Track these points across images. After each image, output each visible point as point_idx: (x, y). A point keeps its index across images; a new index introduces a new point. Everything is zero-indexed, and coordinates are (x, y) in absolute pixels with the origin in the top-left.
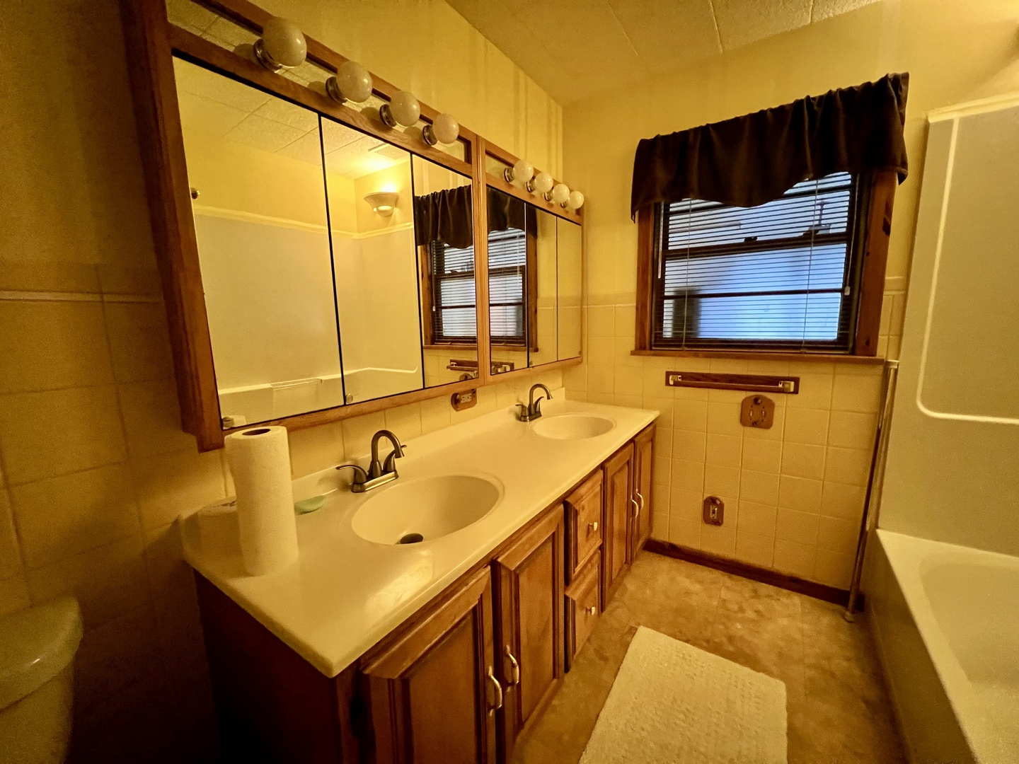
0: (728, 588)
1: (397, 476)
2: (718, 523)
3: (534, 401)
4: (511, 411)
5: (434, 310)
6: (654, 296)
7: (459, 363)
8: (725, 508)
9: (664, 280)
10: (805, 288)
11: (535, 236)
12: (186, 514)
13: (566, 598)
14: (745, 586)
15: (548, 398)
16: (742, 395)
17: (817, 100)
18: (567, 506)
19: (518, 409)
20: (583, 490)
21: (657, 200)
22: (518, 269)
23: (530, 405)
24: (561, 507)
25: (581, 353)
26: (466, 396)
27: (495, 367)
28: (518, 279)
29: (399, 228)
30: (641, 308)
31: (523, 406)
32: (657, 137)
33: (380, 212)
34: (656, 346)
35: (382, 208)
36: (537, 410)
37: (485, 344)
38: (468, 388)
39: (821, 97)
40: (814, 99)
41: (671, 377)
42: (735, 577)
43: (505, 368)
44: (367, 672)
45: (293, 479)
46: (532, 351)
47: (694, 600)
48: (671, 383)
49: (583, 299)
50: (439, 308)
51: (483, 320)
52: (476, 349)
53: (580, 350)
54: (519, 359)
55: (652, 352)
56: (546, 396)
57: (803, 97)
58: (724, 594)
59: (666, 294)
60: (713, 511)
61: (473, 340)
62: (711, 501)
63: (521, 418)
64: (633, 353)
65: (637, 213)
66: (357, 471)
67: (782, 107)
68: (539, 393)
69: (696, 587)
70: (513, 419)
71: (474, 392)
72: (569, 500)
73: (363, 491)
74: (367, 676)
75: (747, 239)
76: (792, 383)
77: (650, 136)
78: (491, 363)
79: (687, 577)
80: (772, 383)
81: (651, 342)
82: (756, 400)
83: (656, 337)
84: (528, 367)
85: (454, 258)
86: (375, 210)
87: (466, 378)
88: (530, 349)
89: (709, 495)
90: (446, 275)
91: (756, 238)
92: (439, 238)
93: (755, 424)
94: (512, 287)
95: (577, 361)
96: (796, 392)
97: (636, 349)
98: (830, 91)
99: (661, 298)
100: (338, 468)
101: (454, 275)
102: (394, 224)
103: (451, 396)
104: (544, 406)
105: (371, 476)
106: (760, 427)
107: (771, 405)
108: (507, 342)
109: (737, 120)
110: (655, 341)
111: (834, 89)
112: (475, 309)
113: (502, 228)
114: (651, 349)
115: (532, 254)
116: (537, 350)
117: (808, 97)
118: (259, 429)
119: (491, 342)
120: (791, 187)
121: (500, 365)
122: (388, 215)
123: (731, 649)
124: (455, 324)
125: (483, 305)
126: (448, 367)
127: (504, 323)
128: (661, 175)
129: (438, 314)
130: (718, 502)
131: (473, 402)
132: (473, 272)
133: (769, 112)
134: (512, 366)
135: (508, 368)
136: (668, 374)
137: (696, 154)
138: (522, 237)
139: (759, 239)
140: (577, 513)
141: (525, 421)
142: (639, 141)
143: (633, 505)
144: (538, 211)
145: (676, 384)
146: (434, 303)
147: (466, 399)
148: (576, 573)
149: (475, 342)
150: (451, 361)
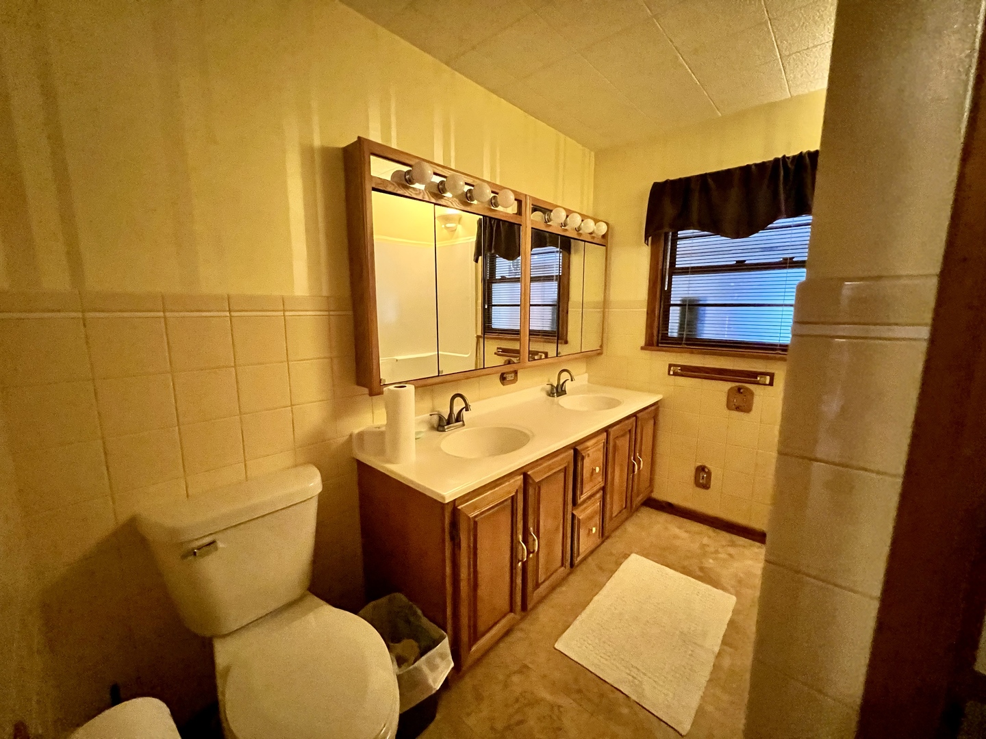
0: (710, 537)
1: (464, 425)
2: (706, 486)
3: (561, 383)
4: (543, 389)
5: (486, 307)
6: (662, 303)
7: (505, 351)
8: (713, 475)
9: (671, 291)
10: (781, 302)
11: (569, 253)
12: (356, 431)
13: (573, 516)
14: (725, 537)
15: (572, 380)
16: (729, 385)
17: (790, 160)
18: (576, 452)
19: (549, 387)
20: (590, 443)
21: (666, 229)
22: (555, 278)
23: (558, 385)
24: (572, 451)
25: (601, 346)
26: (510, 375)
27: (532, 354)
28: (555, 284)
29: (461, 240)
30: (650, 313)
31: (552, 385)
32: (667, 182)
33: (447, 228)
34: (662, 343)
35: (448, 225)
36: (563, 389)
37: (525, 336)
38: (512, 370)
39: (794, 157)
40: (788, 158)
41: (672, 368)
42: (717, 530)
43: (541, 356)
44: (459, 507)
45: (416, 416)
46: (561, 343)
47: (678, 543)
48: (671, 373)
49: (605, 304)
50: (490, 305)
51: (525, 317)
52: (519, 340)
53: (600, 344)
54: (551, 349)
55: (659, 348)
56: (570, 379)
57: (780, 156)
58: (705, 540)
59: (672, 302)
60: (702, 477)
61: (517, 332)
62: (701, 469)
63: (551, 394)
64: (642, 348)
65: (650, 239)
66: (441, 418)
67: (764, 163)
68: (565, 376)
69: (684, 535)
70: (544, 394)
71: (516, 372)
72: (578, 448)
73: (444, 431)
74: (459, 510)
75: (737, 262)
76: (768, 378)
77: (661, 180)
78: (530, 352)
79: (680, 528)
80: (752, 376)
81: (658, 340)
82: (739, 389)
83: (662, 336)
84: (557, 356)
85: (503, 266)
86: (443, 226)
87: (509, 362)
88: (559, 341)
89: (700, 464)
90: (497, 280)
91: (745, 261)
92: (493, 251)
93: (738, 409)
94: (550, 291)
95: (599, 353)
96: (771, 384)
97: (645, 345)
98: (801, 153)
99: (667, 306)
100: (431, 415)
101: (503, 280)
102: (457, 237)
103: (500, 374)
104: (568, 386)
105: (449, 422)
106: (742, 411)
107: (752, 394)
108: (543, 335)
109: (729, 171)
110: (662, 339)
111: (805, 151)
112: (519, 307)
113: (543, 245)
114: (658, 346)
115: (566, 266)
116: (566, 342)
117: (784, 156)
118: (401, 385)
119: (530, 335)
120: (771, 223)
121: (536, 353)
122: (453, 230)
123: (701, 574)
124: (503, 319)
125: (524, 305)
126: (495, 354)
127: (541, 320)
128: (669, 211)
129: (489, 310)
130: (707, 470)
131: (515, 380)
132: (519, 278)
133: (753, 167)
134: (546, 354)
135: (543, 356)
136: (670, 366)
137: (696, 195)
138: (557, 252)
139: (747, 262)
140: (583, 458)
141: (554, 397)
142: (652, 184)
143: (634, 465)
144: (572, 240)
145: (675, 374)
146: (487, 302)
147: (510, 377)
148: (582, 499)
149: (518, 334)
150: (498, 348)
